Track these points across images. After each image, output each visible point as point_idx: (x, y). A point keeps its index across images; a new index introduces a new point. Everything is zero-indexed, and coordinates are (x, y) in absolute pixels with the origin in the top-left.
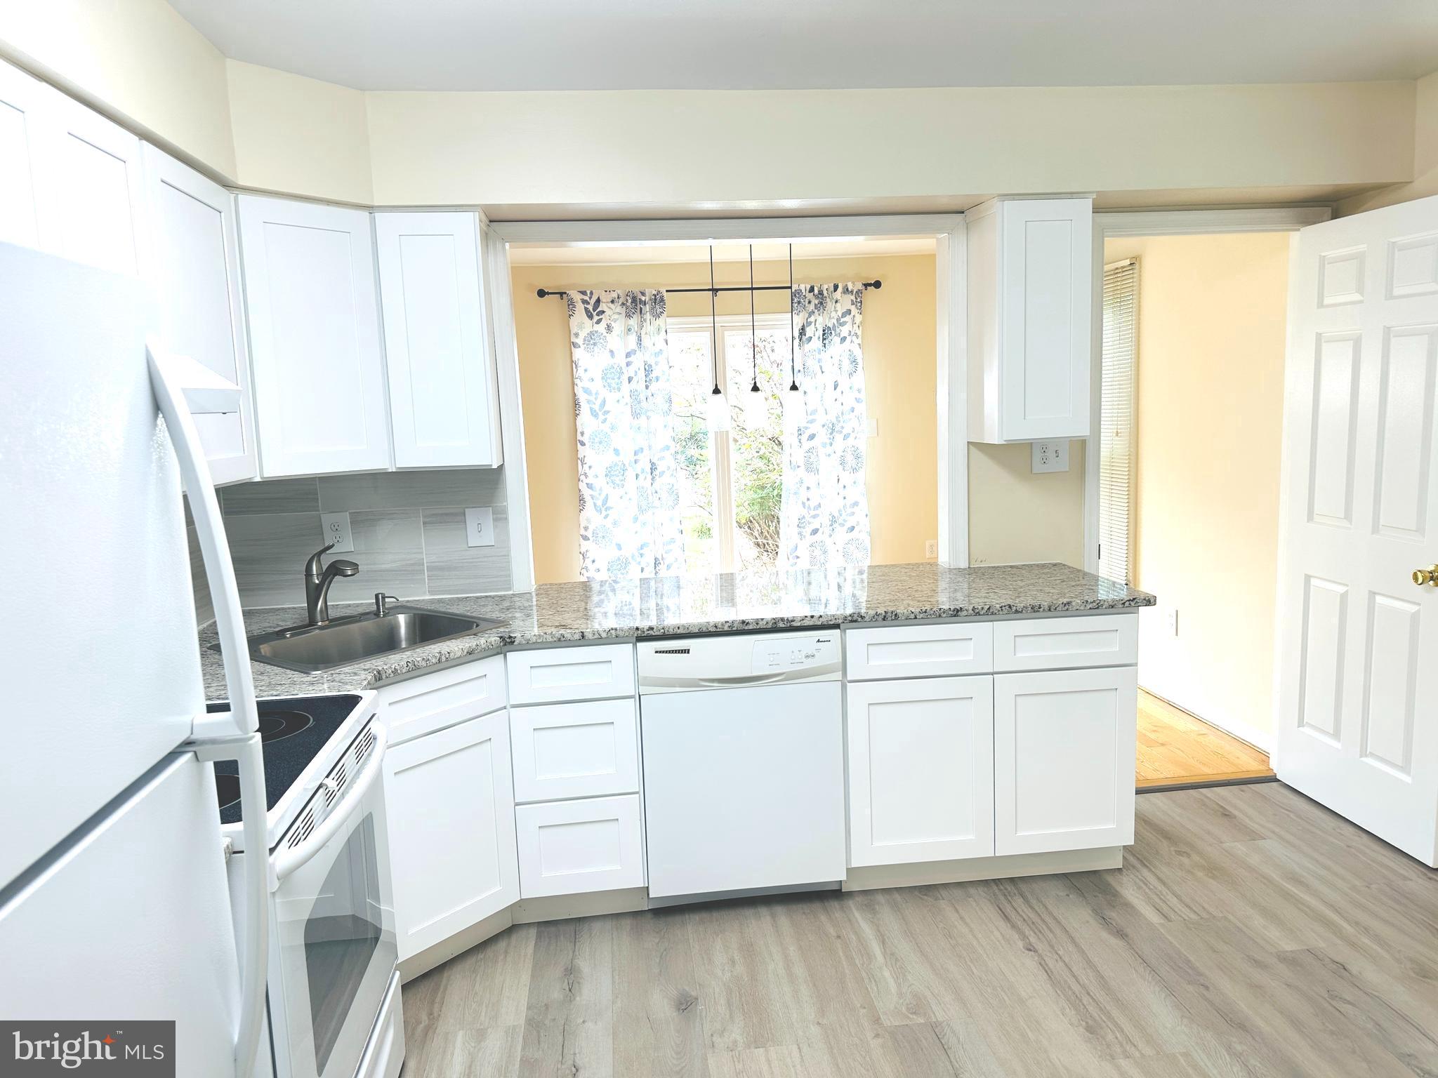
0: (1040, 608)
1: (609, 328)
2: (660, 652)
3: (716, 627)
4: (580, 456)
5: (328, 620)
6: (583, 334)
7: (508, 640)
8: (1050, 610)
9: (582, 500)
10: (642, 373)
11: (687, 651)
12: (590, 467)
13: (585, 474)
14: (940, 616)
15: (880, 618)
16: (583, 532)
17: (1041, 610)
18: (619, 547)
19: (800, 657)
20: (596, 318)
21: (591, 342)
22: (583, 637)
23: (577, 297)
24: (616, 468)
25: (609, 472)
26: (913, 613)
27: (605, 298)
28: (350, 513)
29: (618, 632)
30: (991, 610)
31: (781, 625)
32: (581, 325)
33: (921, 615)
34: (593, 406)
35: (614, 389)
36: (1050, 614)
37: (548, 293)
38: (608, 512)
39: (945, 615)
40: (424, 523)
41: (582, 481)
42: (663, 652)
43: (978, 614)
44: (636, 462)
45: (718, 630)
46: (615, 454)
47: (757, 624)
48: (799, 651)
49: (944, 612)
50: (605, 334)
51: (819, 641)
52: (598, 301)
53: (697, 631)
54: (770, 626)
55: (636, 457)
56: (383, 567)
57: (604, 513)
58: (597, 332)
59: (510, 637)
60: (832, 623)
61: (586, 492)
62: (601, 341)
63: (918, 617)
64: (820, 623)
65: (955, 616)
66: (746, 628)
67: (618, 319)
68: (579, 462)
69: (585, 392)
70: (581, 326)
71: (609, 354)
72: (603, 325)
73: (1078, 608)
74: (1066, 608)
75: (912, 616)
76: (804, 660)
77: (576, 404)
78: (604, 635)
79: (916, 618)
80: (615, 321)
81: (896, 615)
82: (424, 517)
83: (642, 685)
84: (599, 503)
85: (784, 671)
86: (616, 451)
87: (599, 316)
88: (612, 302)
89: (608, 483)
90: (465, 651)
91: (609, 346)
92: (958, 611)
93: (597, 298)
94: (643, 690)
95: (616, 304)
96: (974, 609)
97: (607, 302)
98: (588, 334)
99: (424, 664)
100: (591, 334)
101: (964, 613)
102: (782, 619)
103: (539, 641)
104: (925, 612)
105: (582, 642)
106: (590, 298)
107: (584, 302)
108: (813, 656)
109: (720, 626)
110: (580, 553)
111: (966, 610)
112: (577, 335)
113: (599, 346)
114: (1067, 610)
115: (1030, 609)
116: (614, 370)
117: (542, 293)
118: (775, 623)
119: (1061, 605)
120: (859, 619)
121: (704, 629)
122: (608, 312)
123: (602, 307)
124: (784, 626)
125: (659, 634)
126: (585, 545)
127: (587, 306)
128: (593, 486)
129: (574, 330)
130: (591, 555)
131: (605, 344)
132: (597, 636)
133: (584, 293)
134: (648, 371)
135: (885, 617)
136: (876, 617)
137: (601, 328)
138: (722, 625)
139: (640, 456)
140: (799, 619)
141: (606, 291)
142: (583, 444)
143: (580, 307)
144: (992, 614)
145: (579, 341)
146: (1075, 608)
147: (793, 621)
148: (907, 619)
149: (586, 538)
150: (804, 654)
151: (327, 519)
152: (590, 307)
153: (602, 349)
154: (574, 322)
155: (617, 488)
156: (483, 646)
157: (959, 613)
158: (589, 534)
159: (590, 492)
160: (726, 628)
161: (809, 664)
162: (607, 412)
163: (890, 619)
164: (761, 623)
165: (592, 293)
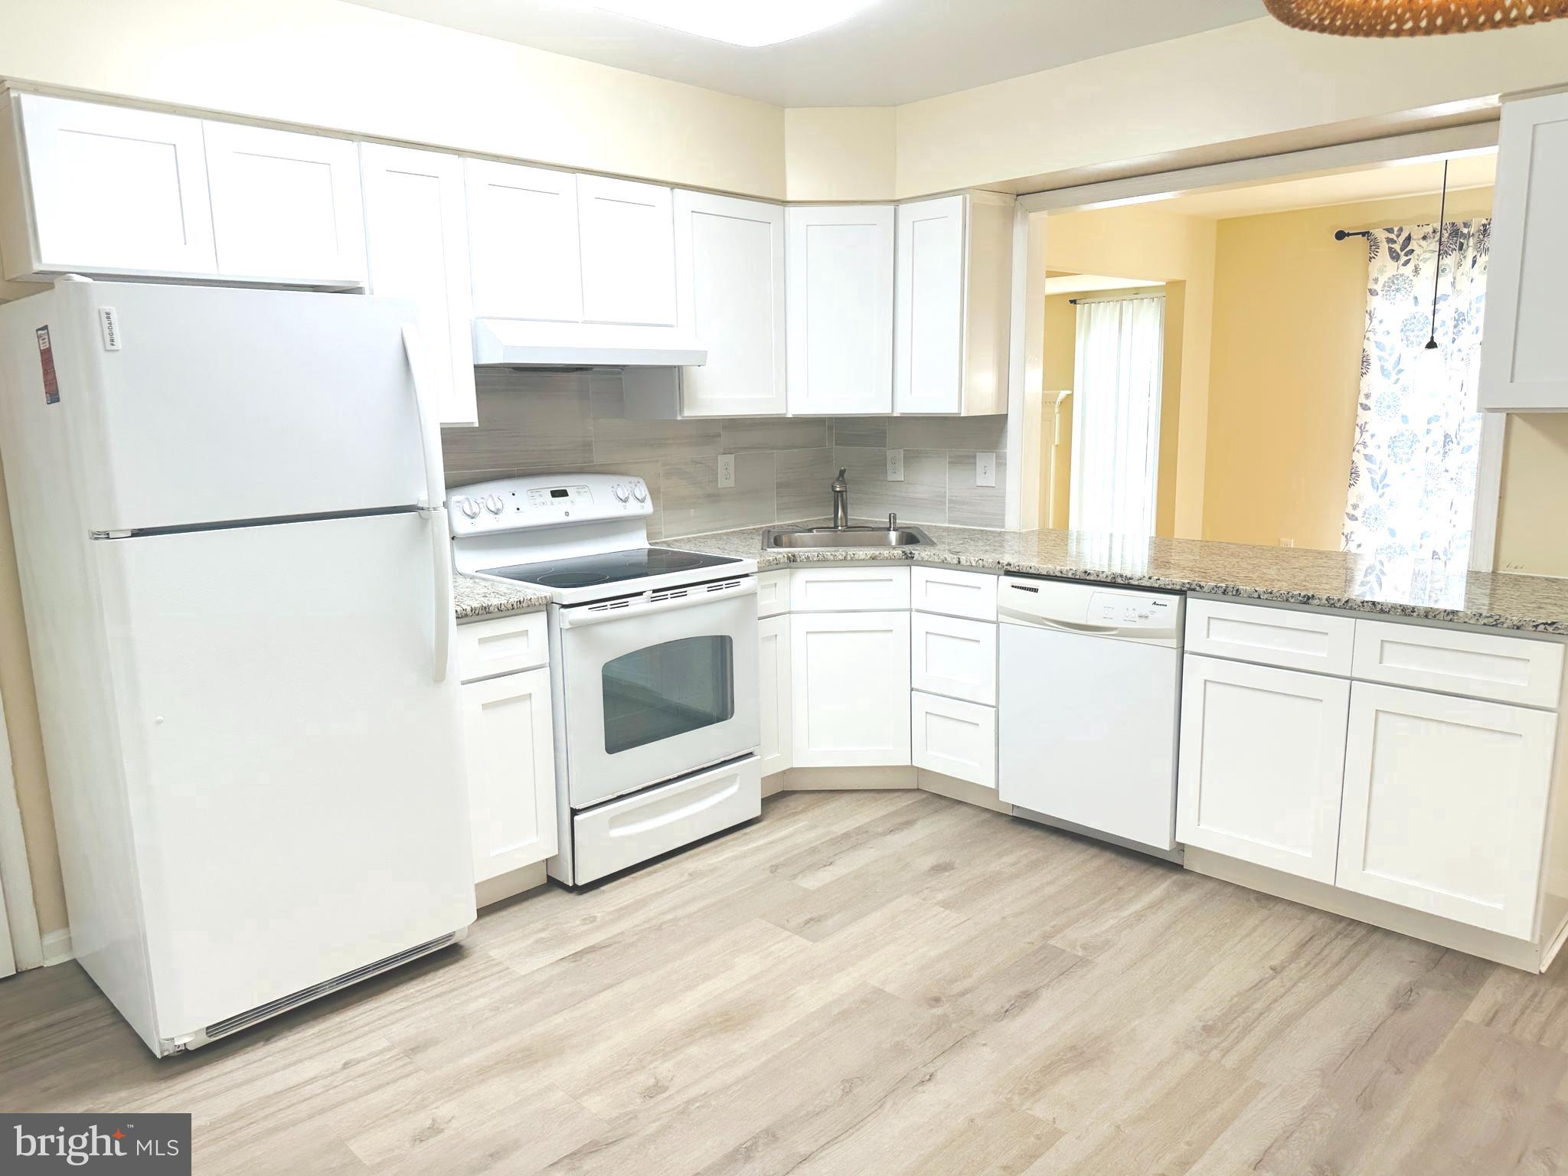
0: (1412, 612)
1: (1416, 270)
2: (1016, 587)
3: (1061, 572)
4: (1360, 421)
5: (846, 526)
6: (1382, 280)
7: (909, 555)
8: (1426, 616)
9: (1354, 474)
10: (1451, 323)
11: (1036, 590)
12: (1373, 436)
13: (1364, 444)
14: (1287, 600)
15: (1220, 591)
16: (1349, 510)
17: (1415, 614)
18: (1392, 533)
19: (1133, 615)
20: (1404, 259)
21: (1392, 288)
22: (959, 562)
23: (1381, 235)
24: (1401, 438)
25: (1393, 443)
26: (1256, 591)
27: (1417, 234)
28: (904, 450)
29: (985, 563)
30: (1350, 604)
31: (1119, 580)
32: (1384, 267)
33: (1266, 596)
34: (1385, 364)
35: (1412, 343)
36: (1427, 622)
37: (1349, 235)
38: (1385, 490)
39: (1293, 600)
40: (949, 463)
41: (1358, 451)
42: (1018, 587)
43: (1333, 605)
44: (1428, 431)
45: (1063, 576)
46: (1403, 421)
47: (1098, 576)
48: (1134, 610)
49: (1292, 597)
50: (1411, 277)
51: (1155, 603)
52: (1409, 238)
53: (1045, 573)
54: (1109, 580)
55: (1429, 427)
56: (916, 496)
57: (1381, 491)
58: (1402, 275)
59: (911, 553)
60: (1169, 587)
61: (1362, 465)
62: (1406, 286)
63: (1262, 597)
64: (1157, 586)
65: (1305, 603)
66: (1088, 578)
67: (1429, 259)
68: (1358, 430)
69: (1377, 347)
70: (1382, 271)
71: (1413, 301)
72: (1411, 266)
73: (1466, 620)
74: (1449, 618)
75: (1256, 595)
76: (1137, 619)
77: (1365, 362)
78: (974, 564)
79: (1259, 597)
80: (1425, 260)
81: (1237, 590)
82: (950, 457)
83: (1001, 614)
84: (1378, 478)
85: (1116, 626)
86: (1405, 419)
87: (1407, 256)
88: (1424, 238)
89: (1389, 456)
90: (869, 556)
91: (1415, 292)
92: (1309, 598)
93: (1407, 235)
94: (1001, 618)
95: (1429, 241)
96: (1328, 599)
97: (1418, 239)
98: (1389, 278)
99: (832, 558)
100: (1393, 280)
101: (1316, 602)
102: (1121, 576)
103: (930, 560)
104: (1271, 593)
105: (959, 567)
106: (1398, 236)
107: (1390, 241)
108: (1147, 617)
109: (1064, 572)
110: (1343, 534)
111: (1319, 599)
112: (1376, 280)
113: (1403, 292)
114: (1451, 620)
115: (1399, 611)
116: (1414, 321)
117: (1340, 235)
118: (1114, 578)
119: (1442, 614)
120: (1198, 588)
121: (1052, 574)
122: (1418, 251)
123: (1413, 245)
124: (1122, 582)
125: (1015, 570)
126: (1350, 526)
127: (1393, 246)
128: (1373, 458)
129: (1374, 274)
130: (1356, 538)
131: (1409, 289)
132: (968, 564)
133: (1390, 230)
134: (1457, 320)
135: (1225, 590)
136: (1215, 589)
137: (1408, 270)
138: (1067, 571)
139: (1434, 425)
140: (1138, 578)
141: (1419, 226)
142: (1366, 408)
143: (1384, 247)
144: (1351, 608)
145: (1378, 287)
146: (1462, 620)
147: (1130, 579)
148: (1249, 597)
149: (1353, 518)
150: (1137, 613)
151: (890, 454)
152: (1397, 247)
153: (1406, 296)
154: (1376, 264)
155: (1399, 462)
156: (886, 555)
157: (1310, 601)
158: (1358, 513)
159: (1368, 464)
160: (1070, 575)
161: (1140, 624)
162: (1400, 371)
163: (1231, 593)
164: (1101, 575)
165: (1401, 230)
